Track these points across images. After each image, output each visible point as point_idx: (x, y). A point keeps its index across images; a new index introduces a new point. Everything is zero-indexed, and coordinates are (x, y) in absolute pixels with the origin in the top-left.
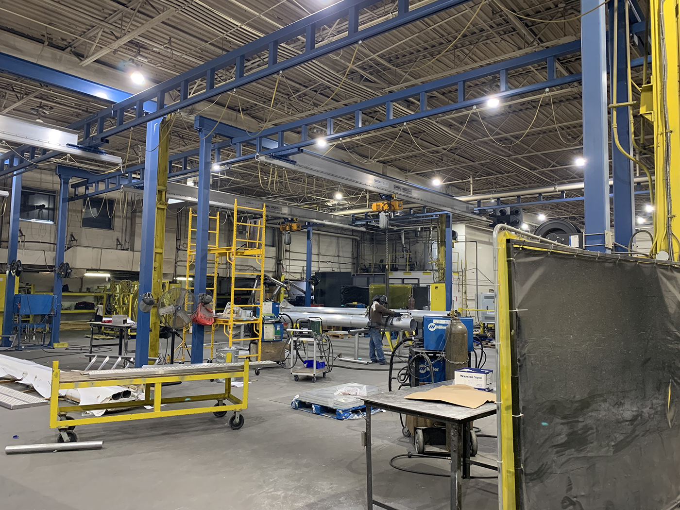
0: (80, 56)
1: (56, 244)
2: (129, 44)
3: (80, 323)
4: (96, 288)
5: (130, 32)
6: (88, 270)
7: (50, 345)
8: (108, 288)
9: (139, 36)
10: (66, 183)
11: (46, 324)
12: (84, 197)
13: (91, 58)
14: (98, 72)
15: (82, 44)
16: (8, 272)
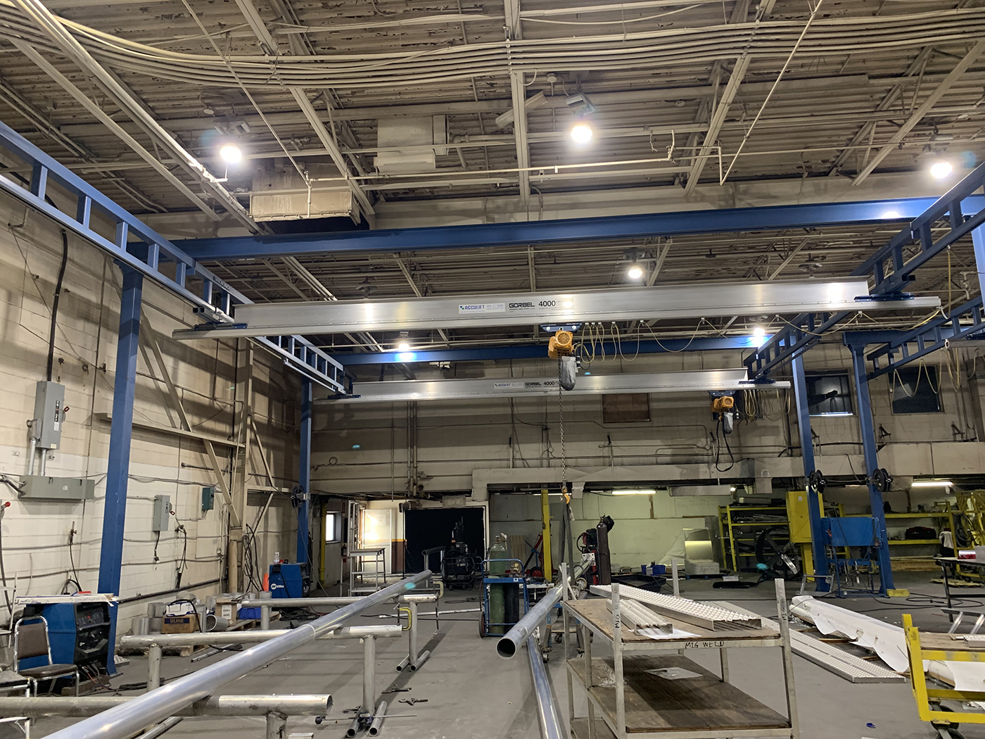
0: (852, 174)
1: (862, 444)
2: (919, 128)
3: (919, 560)
4: (933, 505)
5: (917, 109)
6: (915, 477)
7: (882, 592)
8: (952, 504)
9: (932, 107)
10: (860, 354)
11: (871, 561)
12: (889, 370)
13: (867, 169)
14: (879, 186)
15: (850, 157)
16: (807, 487)
